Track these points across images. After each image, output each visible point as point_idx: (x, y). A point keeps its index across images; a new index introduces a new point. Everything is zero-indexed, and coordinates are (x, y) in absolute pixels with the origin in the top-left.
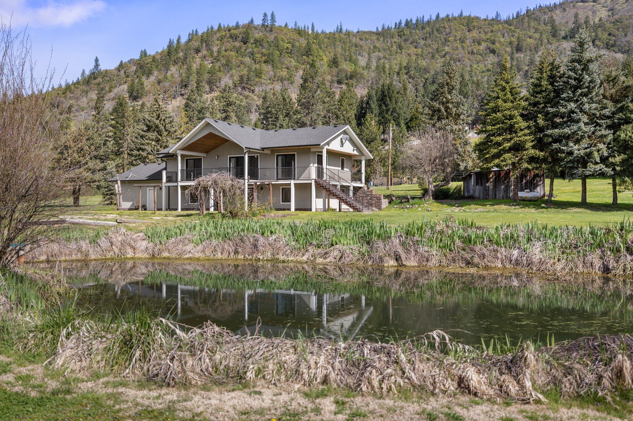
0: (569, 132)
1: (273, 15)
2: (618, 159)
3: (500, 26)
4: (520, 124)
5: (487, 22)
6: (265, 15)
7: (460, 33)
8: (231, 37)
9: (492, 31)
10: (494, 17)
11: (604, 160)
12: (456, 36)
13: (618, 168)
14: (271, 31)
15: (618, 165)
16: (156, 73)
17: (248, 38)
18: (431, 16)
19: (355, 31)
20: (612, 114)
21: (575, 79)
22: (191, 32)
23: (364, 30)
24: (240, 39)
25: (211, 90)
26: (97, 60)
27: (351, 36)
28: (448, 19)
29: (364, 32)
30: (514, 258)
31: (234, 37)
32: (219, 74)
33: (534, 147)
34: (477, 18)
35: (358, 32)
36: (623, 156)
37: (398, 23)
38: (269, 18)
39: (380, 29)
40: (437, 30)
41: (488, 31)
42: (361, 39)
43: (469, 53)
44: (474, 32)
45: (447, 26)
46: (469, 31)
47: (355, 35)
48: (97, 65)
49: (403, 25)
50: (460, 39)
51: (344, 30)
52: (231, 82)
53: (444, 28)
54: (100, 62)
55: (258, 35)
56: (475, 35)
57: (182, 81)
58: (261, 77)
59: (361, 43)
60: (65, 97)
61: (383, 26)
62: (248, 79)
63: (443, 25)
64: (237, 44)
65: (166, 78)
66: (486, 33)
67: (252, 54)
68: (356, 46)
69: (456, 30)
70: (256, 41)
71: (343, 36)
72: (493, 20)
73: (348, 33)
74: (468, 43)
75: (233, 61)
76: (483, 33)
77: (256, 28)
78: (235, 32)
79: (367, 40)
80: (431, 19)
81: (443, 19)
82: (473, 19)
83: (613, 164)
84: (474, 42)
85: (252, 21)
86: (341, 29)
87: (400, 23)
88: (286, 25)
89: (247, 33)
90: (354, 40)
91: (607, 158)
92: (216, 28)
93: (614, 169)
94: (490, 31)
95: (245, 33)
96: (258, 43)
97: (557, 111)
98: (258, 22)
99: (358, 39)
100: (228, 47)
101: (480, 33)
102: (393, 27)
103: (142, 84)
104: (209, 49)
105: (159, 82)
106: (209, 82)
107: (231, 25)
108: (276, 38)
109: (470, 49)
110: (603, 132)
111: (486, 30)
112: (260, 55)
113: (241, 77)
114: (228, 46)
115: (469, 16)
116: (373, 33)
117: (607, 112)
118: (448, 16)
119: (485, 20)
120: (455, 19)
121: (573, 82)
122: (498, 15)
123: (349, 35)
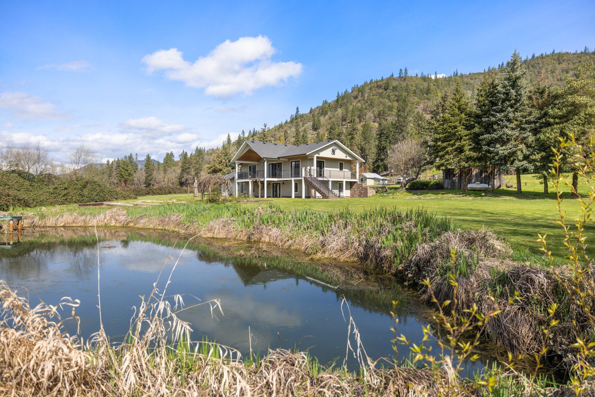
0: (496, 136)
1: (406, 70)
3: (588, 57)
4: (460, 132)
5: (576, 56)
6: (401, 70)
7: (551, 66)
8: (378, 87)
9: (580, 62)
10: (583, 51)
12: (547, 69)
14: (405, 80)
15: (537, 161)
16: (329, 113)
17: (388, 87)
18: (527, 56)
19: (468, 74)
20: (536, 119)
22: (353, 86)
23: (474, 72)
24: (383, 87)
25: (360, 121)
26: (297, 109)
27: (464, 77)
28: (542, 57)
29: (474, 74)
31: (379, 87)
32: (365, 111)
33: (470, 150)
34: (567, 53)
35: (470, 74)
37: (501, 65)
38: (404, 72)
39: (487, 70)
40: (532, 66)
41: (576, 62)
42: (472, 79)
43: (558, 80)
44: (563, 64)
45: (540, 62)
46: (559, 64)
47: (467, 77)
48: (298, 112)
49: (505, 65)
50: (551, 70)
51: (459, 74)
52: (372, 115)
53: (538, 64)
54: (299, 110)
55: (394, 84)
56: (564, 66)
57: (343, 117)
58: (392, 111)
59: (472, 81)
60: (279, 131)
61: (489, 68)
62: (384, 113)
63: (537, 62)
64: (380, 91)
65: (334, 116)
66: (574, 64)
67: (389, 96)
68: (467, 84)
69: (548, 64)
70: (394, 88)
71: (457, 78)
72: (582, 53)
73: (462, 76)
74: (557, 73)
75: (376, 102)
76: (571, 64)
77: (395, 79)
78: (380, 83)
79: (476, 79)
80: (527, 58)
81: (537, 58)
82: (564, 54)
83: (534, 160)
84: (563, 71)
85: (392, 75)
86: (457, 73)
87: (503, 64)
88: (417, 75)
89: (387, 83)
90: (466, 80)
92: (369, 82)
94: (577, 61)
95: (386, 83)
96: (395, 88)
97: (488, 120)
98: (396, 75)
99: (469, 79)
100: (374, 94)
101: (569, 64)
102: (497, 67)
103: (319, 121)
104: (363, 96)
105: (330, 118)
106: (359, 117)
107: (378, 79)
108: (407, 84)
109: (559, 77)
111: (574, 61)
112: (394, 96)
113: (380, 112)
114: (375, 92)
115: (560, 53)
116: (481, 73)
117: (531, 118)
118: (542, 55)
119: (574, 54)
120: (548, 56)
121: (502, 96)
122: (586, 49)
123: (462, 77)
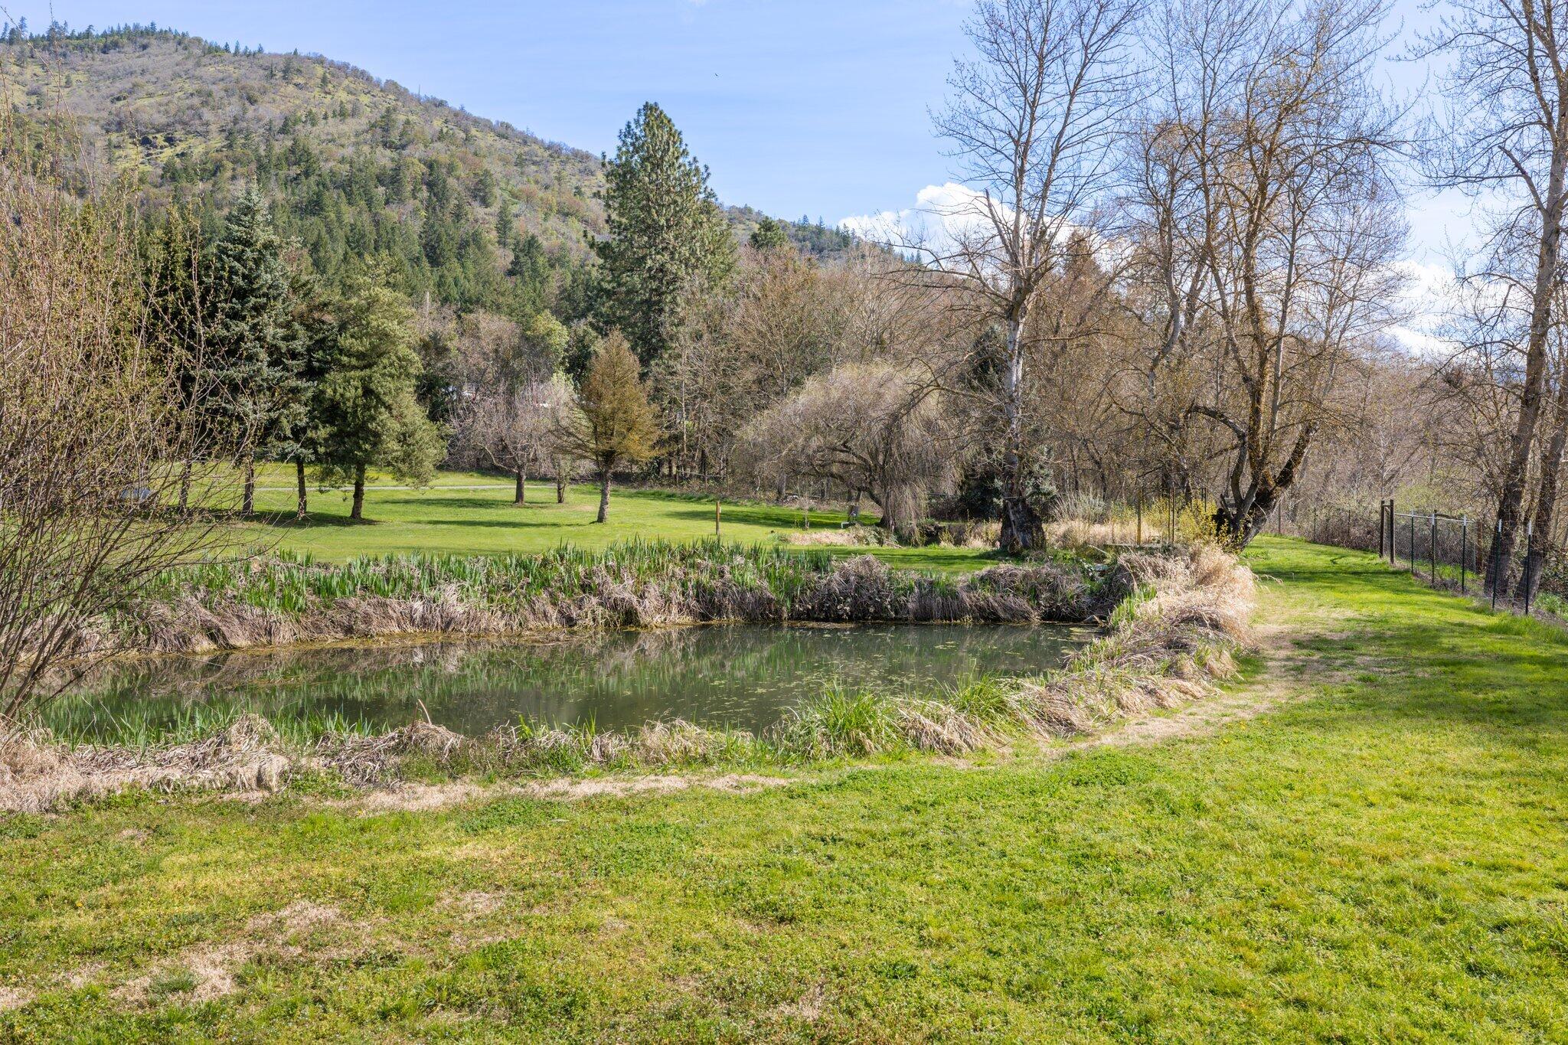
2: (323, 432)
11: (297, 433)
13: (322, 450)
15: (322, 444)
20: (307, 350)
21: (244, 277)
30: (417, 616)
36: (329, 429)
83: (314, 442)
91: (304, 430)
93: (316, 452)
110: (294, 383)
117: (298, 345)
